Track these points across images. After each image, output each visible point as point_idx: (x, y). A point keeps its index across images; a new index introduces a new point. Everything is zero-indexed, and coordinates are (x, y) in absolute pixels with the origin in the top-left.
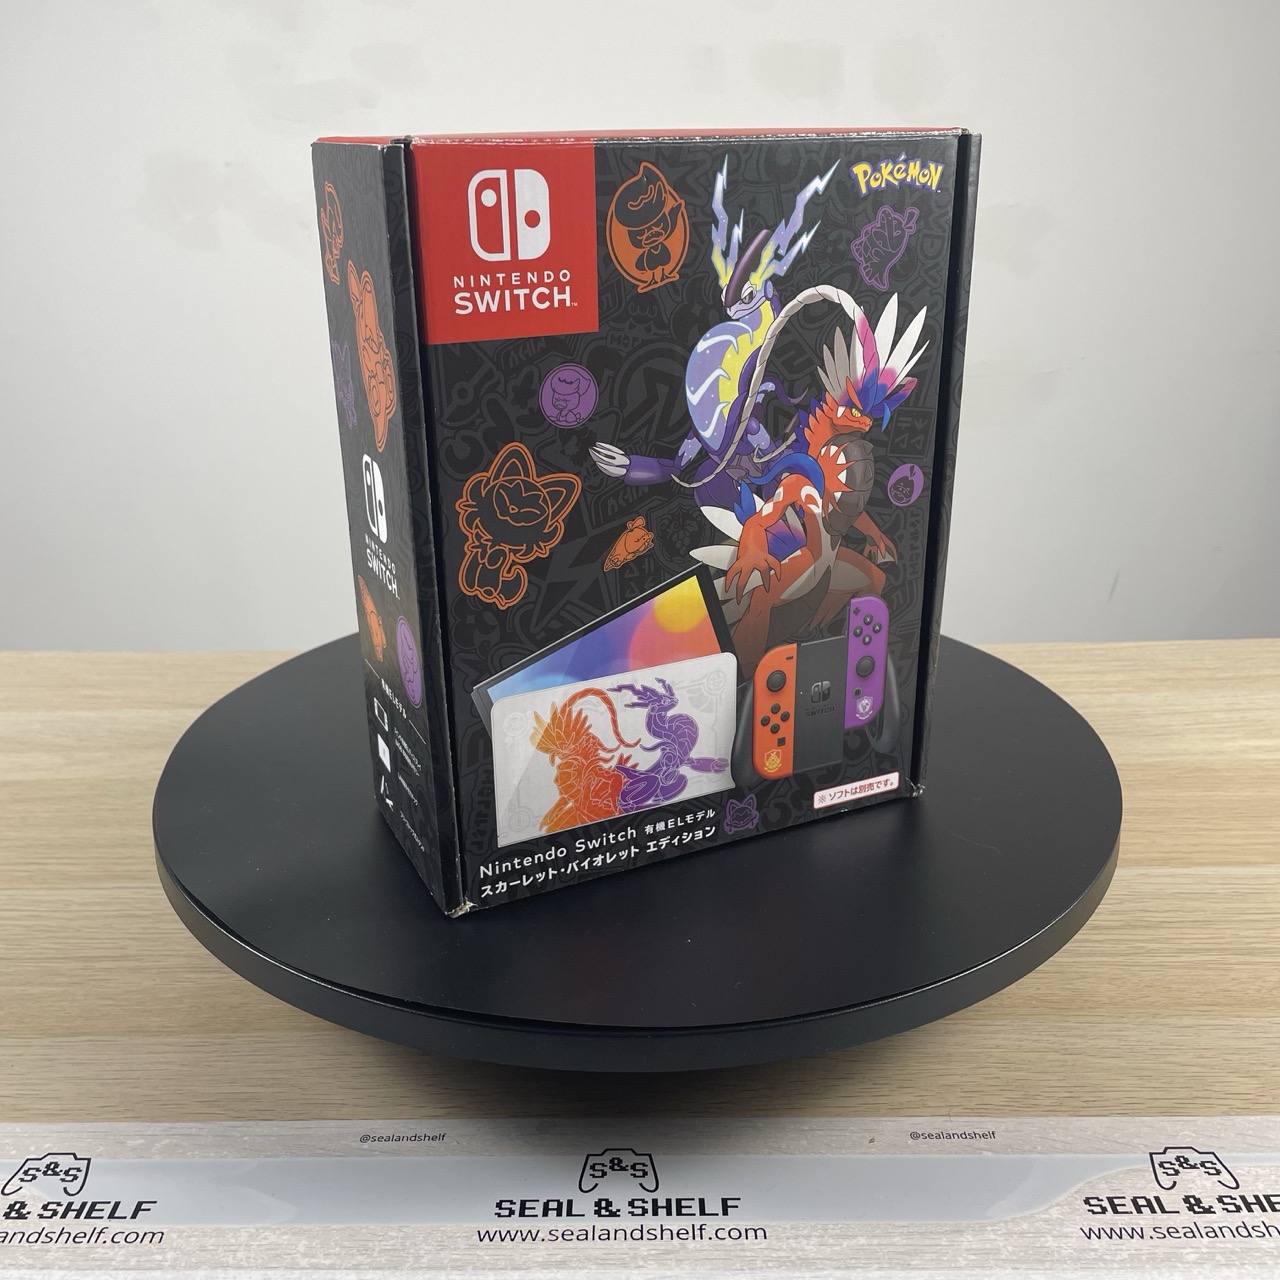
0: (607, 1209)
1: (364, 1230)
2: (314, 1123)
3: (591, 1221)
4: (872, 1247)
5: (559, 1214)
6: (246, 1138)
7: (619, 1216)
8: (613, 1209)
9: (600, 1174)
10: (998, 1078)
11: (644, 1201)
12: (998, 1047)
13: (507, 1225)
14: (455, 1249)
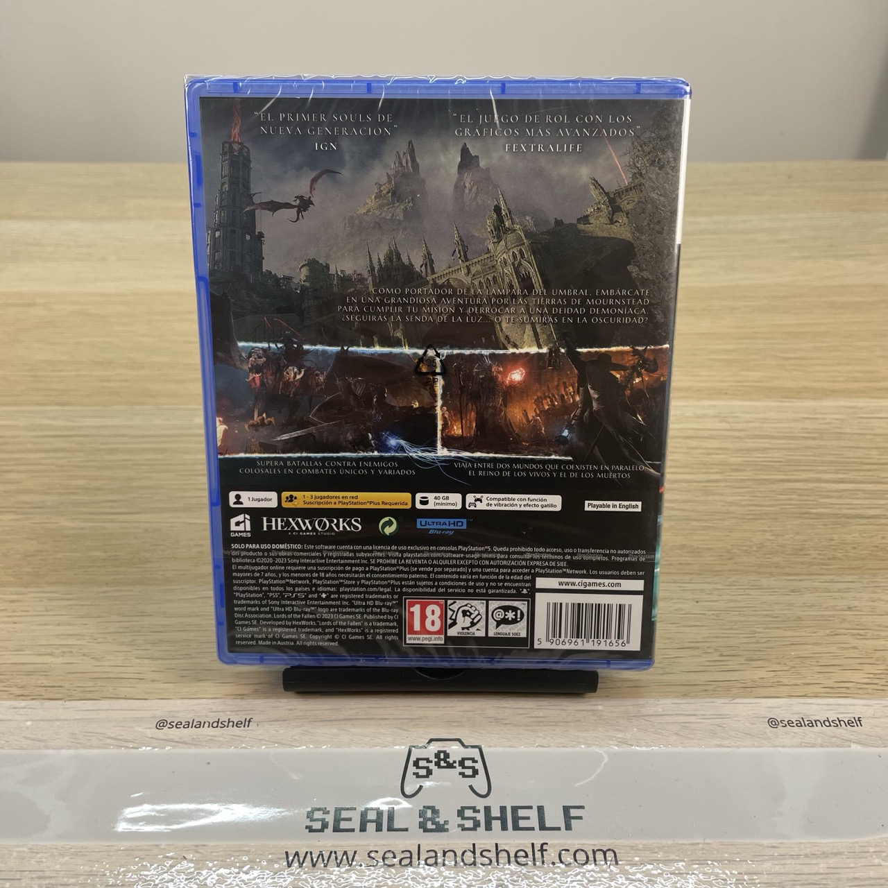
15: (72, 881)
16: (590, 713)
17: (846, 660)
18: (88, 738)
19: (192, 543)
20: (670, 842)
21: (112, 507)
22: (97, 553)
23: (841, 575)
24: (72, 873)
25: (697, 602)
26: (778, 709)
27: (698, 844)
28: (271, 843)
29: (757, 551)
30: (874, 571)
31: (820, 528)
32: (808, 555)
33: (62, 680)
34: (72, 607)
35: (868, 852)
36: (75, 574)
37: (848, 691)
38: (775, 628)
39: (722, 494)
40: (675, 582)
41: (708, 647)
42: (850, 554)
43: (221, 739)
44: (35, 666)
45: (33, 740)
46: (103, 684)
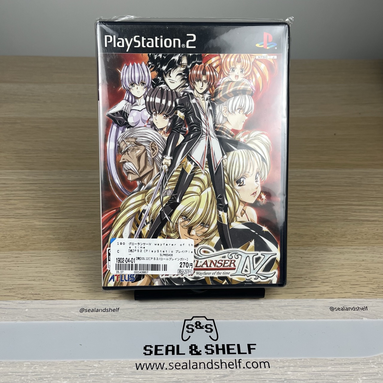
0: (195, 350)
1: (82, 363)
2: (58, 302)
3: (188, 358)
4: (318, 373)
5: (173, 354)
6: (27, 310)
7: (201, 354)
8: (198, 350)
9: (190, 330)
10: (365, 277)
11: (212, 346)
12: (363, 260)
13: (149, 360)
14: (125, 375)
15: (49, 376)
16: (258, 305)
17: (361, 282)
18: (52, 316)
19: (90, 232)
20: (290, 359)
21: (55, 216)
22: (50, 236)
23: (360, 246)
24: (49, 373)
25: (302, 258)
26: (334, 303)
27: (302, 359)
28: (130, 360)
29: (326, 236)
30: (373, 245)
31: (352, 226)
32: (346, 237)
33: (39, 291)
34: (42, 260)
35: (369, 362)
36: (42, 245)
37: (362, 296)
38: (333, 269)
39: (312, 211)
40: (292, 249)
41: (306, 277)
42: (364, 237)
43: (107, 316)
44: (28, 285)
45: (29, 317)
46: (57, 293)
